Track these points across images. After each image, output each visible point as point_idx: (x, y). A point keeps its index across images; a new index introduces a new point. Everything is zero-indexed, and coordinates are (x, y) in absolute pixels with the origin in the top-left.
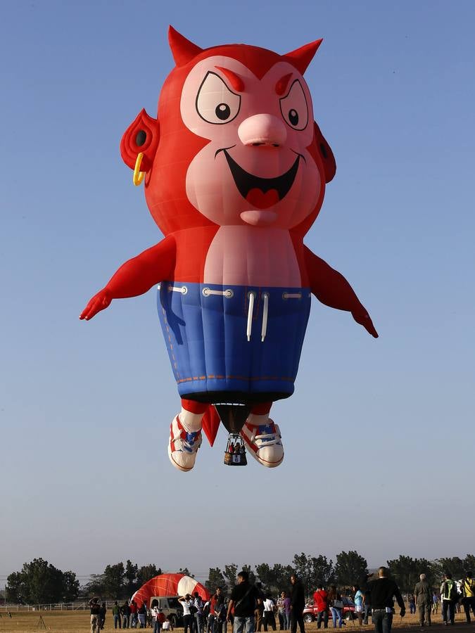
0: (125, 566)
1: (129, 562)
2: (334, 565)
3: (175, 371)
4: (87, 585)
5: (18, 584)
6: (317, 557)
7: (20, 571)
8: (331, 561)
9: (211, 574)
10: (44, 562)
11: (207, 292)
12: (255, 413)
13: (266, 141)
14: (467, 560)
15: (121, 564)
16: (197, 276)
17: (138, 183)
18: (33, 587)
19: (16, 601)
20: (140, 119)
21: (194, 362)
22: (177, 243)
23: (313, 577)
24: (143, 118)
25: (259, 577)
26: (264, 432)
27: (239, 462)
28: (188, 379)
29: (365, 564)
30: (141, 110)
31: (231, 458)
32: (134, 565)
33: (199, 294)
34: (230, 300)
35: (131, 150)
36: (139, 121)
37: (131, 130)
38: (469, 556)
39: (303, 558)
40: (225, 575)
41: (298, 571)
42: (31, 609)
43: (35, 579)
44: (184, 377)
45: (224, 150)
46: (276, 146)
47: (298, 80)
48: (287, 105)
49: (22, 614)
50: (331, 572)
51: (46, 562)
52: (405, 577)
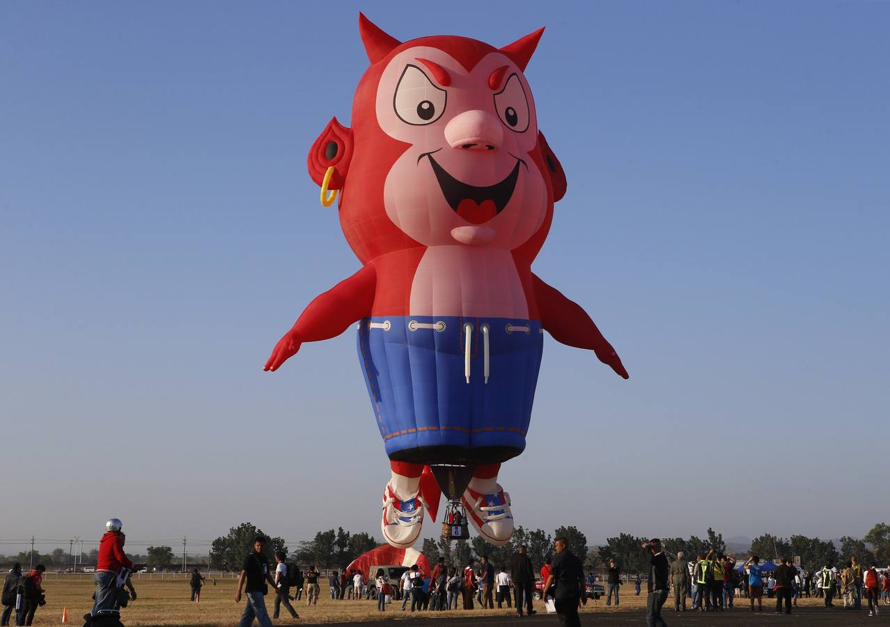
0: (336, 533)
1: (340, 529)
2: (552, 540)
3: (380, 425)
4: (296, 552)
5: (224, 550)
6: (535, 531)
7: (226, 536)
8: (549, 535)
9: (425, 544)
10: (252, 527)
11: (414, 326)
12: (479, 476)
13: (477, 141)
14: (691, 541)
15: (333, 531)
16: (401, 308)
17: (327, 204)
18: (240, 553)
19: (220, 568)
20: (329, 129)
21: (402, 413)
22: (377, 272)
23: (531, 552)
24: (334, 127)
25: (474, 549)
26: (491, 504)
27: (460, 535)
28: (394, 434)
29: (584, 541)
30: (330, 119)
31: (450, 530)
32: (346, 533)
33: (405, 329)
34: (441, 334)
35: (320, 165)
36: (329, 131)
37: (319, 142)
38: (693, 537)
39: (521, 531)
40: (440, 546)
41: (515, 544)
42: (235, 576)
43: (241, 544)
44: (391, 432)
45: (428, 154)
46: (491, 148)
47: (515, 74)
48: (504, 101)
49: (225, 582)
50: (549, 547)
51: (254, 527)
52: (625, 556)
